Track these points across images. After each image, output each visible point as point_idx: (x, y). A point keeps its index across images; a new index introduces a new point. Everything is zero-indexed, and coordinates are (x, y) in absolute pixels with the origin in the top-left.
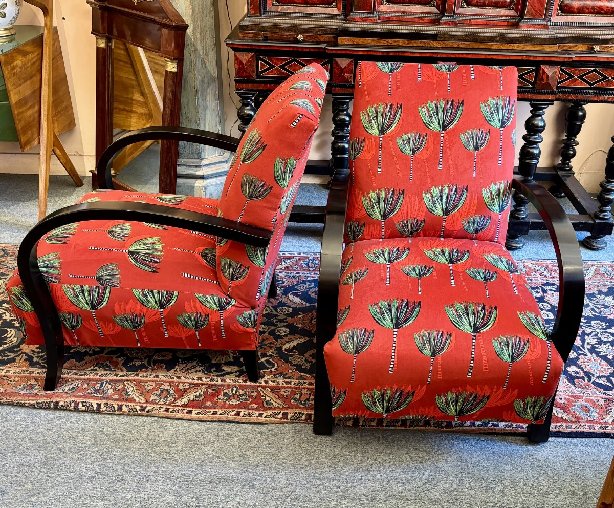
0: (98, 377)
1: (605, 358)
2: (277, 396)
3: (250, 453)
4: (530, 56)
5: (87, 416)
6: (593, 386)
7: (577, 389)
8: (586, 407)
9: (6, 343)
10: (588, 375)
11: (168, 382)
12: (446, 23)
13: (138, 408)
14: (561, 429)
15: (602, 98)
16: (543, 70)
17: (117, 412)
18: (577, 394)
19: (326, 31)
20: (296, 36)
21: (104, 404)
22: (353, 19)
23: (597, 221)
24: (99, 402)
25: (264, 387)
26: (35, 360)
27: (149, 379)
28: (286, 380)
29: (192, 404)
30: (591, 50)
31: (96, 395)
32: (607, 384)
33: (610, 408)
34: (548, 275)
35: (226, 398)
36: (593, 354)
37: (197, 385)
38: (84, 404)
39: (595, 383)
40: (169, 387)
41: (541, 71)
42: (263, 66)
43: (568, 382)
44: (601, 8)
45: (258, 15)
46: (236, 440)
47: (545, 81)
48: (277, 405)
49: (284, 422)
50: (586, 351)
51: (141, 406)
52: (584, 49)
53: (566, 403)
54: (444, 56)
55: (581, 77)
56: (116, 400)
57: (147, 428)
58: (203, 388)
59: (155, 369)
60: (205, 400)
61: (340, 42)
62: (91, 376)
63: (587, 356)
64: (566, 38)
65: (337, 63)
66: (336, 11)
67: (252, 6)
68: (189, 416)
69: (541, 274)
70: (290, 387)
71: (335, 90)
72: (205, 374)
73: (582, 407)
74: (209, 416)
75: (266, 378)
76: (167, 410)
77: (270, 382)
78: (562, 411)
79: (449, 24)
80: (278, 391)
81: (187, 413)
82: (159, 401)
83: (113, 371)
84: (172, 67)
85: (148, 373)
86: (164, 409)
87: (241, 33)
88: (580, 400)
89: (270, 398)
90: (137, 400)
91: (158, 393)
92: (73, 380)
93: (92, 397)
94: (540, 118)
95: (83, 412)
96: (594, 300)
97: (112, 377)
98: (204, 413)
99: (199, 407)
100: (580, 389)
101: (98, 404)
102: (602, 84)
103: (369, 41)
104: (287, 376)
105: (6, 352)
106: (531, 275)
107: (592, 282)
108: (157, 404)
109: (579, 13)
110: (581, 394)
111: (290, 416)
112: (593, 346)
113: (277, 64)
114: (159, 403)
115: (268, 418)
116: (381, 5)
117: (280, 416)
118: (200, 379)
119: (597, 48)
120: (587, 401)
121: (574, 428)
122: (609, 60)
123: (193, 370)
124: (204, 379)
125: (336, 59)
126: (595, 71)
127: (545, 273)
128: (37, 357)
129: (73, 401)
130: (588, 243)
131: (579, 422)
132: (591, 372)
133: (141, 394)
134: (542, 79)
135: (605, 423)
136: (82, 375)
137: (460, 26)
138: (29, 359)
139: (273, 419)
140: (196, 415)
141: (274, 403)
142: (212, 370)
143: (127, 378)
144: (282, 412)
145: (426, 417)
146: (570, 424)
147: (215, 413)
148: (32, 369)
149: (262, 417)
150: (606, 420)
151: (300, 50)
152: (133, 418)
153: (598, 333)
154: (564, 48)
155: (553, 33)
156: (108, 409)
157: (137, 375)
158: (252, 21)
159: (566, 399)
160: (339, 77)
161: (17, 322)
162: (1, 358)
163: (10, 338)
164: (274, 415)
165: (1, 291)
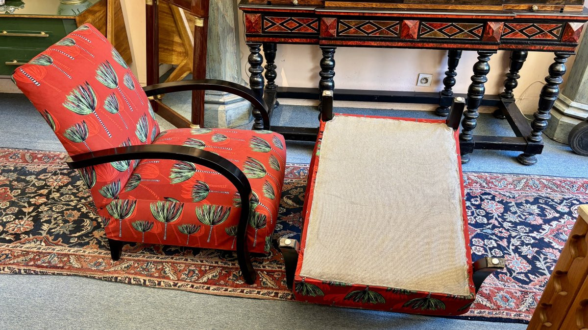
0: (145, 259)
1: (525, 257)
2: (271, 279)
3: (249, 321)
4: (479, 16)
5: (137, 288)
6: (513, 280)
7: (500, 282)
8: (506, 297)
9: (83, 230)
10: (510, 271)
11: (194, 264)
13: (172, 284)
14: (484, 315)
15: (538, 47)
16: (490, 26)
17: (157, 286)
18: (500, 286)
20: (292, 1)
21: (149, 280)
23: (530, 143)
24: (145, 278)
25: (262, 271)
26: (103, 243)
27: (180, 261)
28: (279, 266)
29: (210, 282)
30: (531, 10)
31: (143, 272)
32: (525, 279)
33: (525, 299)
34: (486, 186)
35: (234, 278)
36: (516, 254)
37: (215, 267)
38: (135, 279)
39: (515, 278)
40: (194, 268)
41: (488, 27)
42: (267, 24)
43: (493, 276)
46: (240, 311)
47: (491, 34)
48: (271, 286)
49: (275, 300)
50: (511, 251)
51: (174, 283)
52: (525, 8)
53: (490, 293)
54: (409, 16)
55: (521, 31)
56: (156, 277)
57: (178, 299)
58: (219, 270)
59: (185, 254)
60: (219, 280)
61: (326, 5)
62: (140, 258)
63: (511, 255)
65: (324, 22)
68: (207, 291)
69: (481, 185)
70: (281, 271)
71: (322, 42)
72: (221, 259)
73: (502, 297)
74: (222, 292)
75: (264, 264)
76: (192, 286)
77: (267, 267)
78: (486, 300)
80: (272, 274)
81: (206, 289)
82: (187, 279)
83: (156, 254)
84: (200, 23)
85: (180, 257)
86: (190, 286)
88: (501, 291)
89: (266, 279)
90: (172, 277)
91: (187, 273)
92: (128, 260)
93: (141, 274)
94: (485, 63)
95: (134, 284)
96: (521, 208)
97: (155, 259)
98: (218, 289)
99: (215, 285)
100: (503, 283)
101: (144, 280)
102: (539, 37)
103: (349, 4)
104: (279, 263)
105: (84, 237)
106: (472, 186)
107: (521, 193)
108: (185, 281)
110: (503, 287)
111: (280, 295)
112: (516, 246)
113: (279, 22)
114: (187, 281)
115: (264, 295)
117: (273, 294)
118: (217, 263)
119: (536, 7)
120: (507, 292)
121: (495, 314)
122: (545, 18)
123: (213, 256)
124: (219, 263)
125: (323, 18)
126: (533, 26)
127: (484, 184)
128: (104, 242)
129: (127, 277)
130: (521, 159)
131: (499, 310)
132: (513, 268)
133: (175, 273)
134: (488, 33)
135: (520, 311)
136: (134, 257)
138: (99, 243)
139: (267, 296)
140: (213, 291)
141: (269, 284)
142: (226, 256)
143: (165, 260)
144: (275, 291)
146: (491, 311)
147: (226, 290)
148: (101, 251)
149: (260, 294)
150: (521, 309)
151: (295, 12)
152: (169, 291)
153: (522, 236)
154: (509, 8)
156: (151, 284)
157: (172, 258)
159: (490, 290)
160: (325, 32)
161: (91, 213)
162: (79, 241)
163: (86, 226)
164: (269, 293)
165: (80, 190)
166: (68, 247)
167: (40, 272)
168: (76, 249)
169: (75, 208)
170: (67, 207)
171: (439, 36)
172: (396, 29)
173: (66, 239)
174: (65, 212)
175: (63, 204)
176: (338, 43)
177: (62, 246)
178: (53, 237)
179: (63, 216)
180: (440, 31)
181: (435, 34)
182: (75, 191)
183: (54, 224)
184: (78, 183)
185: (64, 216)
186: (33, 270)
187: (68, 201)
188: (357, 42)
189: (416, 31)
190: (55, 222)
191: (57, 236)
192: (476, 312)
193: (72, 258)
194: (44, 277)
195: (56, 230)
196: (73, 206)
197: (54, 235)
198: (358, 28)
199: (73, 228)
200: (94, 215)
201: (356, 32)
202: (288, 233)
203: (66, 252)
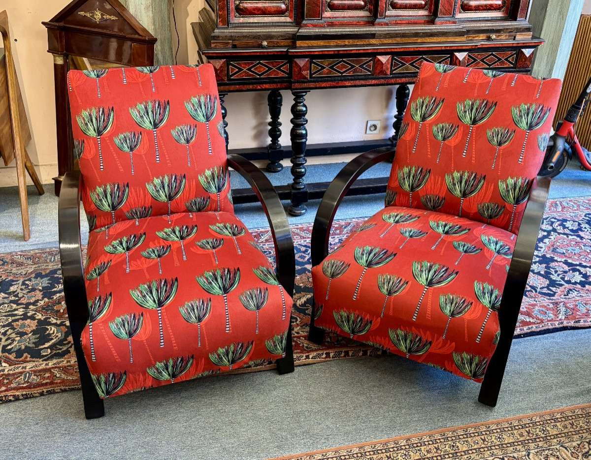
1: (539, 273)
2: (312, 342)
4: (447, 47)
6: (540, 295)
7: (531, 299)
8: (543, 311)
10: (534, 288)
12: (380, 24)
14: (533, 330)
16: (456, 57)
19: (285, 37)
20: (260, 43)
22: (306, 25)
25: (299, 337)
30: (489, 39)
32: (549, 292)
33: (559, 309)
39: (540, 293)
41: (454, 58)
42: (233, 70)
44: (491, 5)
45: (226, 26)
47: (458, 65)
49: (328, 361)
52: (484, 38)
53: (528, 310)
54: (383, 51)
55: (482, 60)
61: (298, 45)
64: (470, 30)
65: (296, 63)
66: (288, 19)
67: (220, 19)
71: (294, 86)
73: (540, 311)
75: (296, 329)
77: (301, 333)
78: (527, 317)
79: (382, 25)
87: (214, 43)
88: (536, 307)
89: (307, 344)
100: (533, 299)
102: (498, 65)
103: (321, 43)
105: (58, 346)
109: (476, 10)
110: (535, 302)
111: (331, 355)
113: (245, 68)
115: (314, 358)
116: (325, 13)
117: (324, 356)
119: (494, 36)
120: (541, 306)
121: (541, 327)
122: (503, 46)
125: (295, 60)
126: (492, 54)
131: (543, 323)
132: (534, 285)
134: (456, 64)
135: (561, 320)
137: (390, 25)
139: (319, 359)
140: (255, 368)
141: (313, 347)
145: (383, 347)
146: (537, 325)
149: (309, 358)
150: (560, 317)
151: (266, 54)
154: (470, 39)
155: (461, 27)
158: (222, 32)
159: (526, 307)
160: (298, 74)
161: (52, 318)
162: (54, 352)
163: (53, 333)
164: (319, 356)
165: (20, 295)
166: (43, 361)
167: (22, 395)
168: (55, 361)
169: (25, 317)
170: (13, 318)
171: (411, 70)
172: (369, 66)
173: (35, 354)
174: (14, 324)
175: (5, 316)
176: (312, 85)
177: (34, 361)
178: (14, 354)
179: (13, 329)
180: (411, 64)
181: (407, 69)
182: (13, 298)
183: (7, 340)
184: (12, 289)
185: (16, 329)
186: (11, 396)
187: (9, 311)
188: (331, 83)
189: (389, 66)
190: (6, 337)
191: (19, 353)
192: (525, 329)
193: (56, 372)
194: (29, 401)
195: (13, 346)
196: (21, 315)
197: (14, 352)
198: (332, 68)
199: (37, 339)
200: (57, 319)
201: (330, 72)
202: (304, 296)
203: (43, 366)
